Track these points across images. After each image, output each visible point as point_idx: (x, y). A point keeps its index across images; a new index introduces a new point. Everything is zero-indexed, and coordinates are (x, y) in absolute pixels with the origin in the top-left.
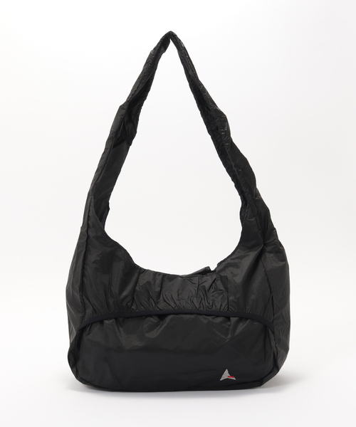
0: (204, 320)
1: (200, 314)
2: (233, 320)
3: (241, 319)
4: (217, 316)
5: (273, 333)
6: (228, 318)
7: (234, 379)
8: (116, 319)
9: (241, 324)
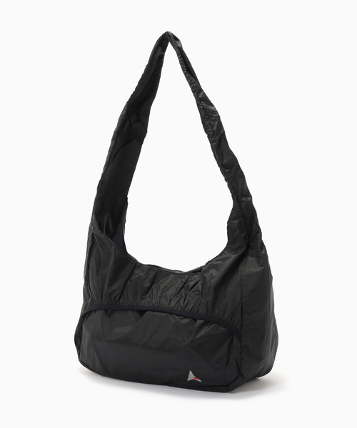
0: (173, 319)
1: (172, 314)
2: (199, 322)
3: (207, 323)
4: (186, 317)
5: (240, 339)
6: (196, 320)
7: (200, 381)
8: (106, 310)
9: (206, 327)
